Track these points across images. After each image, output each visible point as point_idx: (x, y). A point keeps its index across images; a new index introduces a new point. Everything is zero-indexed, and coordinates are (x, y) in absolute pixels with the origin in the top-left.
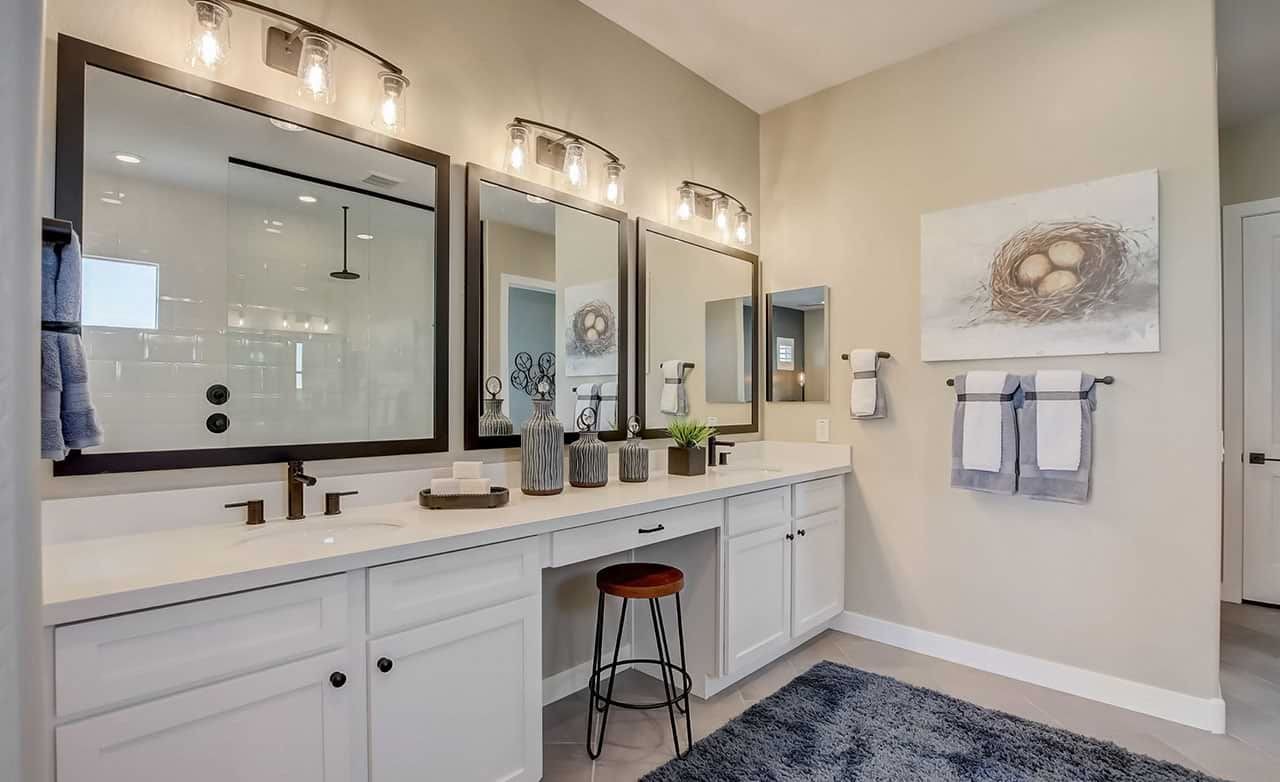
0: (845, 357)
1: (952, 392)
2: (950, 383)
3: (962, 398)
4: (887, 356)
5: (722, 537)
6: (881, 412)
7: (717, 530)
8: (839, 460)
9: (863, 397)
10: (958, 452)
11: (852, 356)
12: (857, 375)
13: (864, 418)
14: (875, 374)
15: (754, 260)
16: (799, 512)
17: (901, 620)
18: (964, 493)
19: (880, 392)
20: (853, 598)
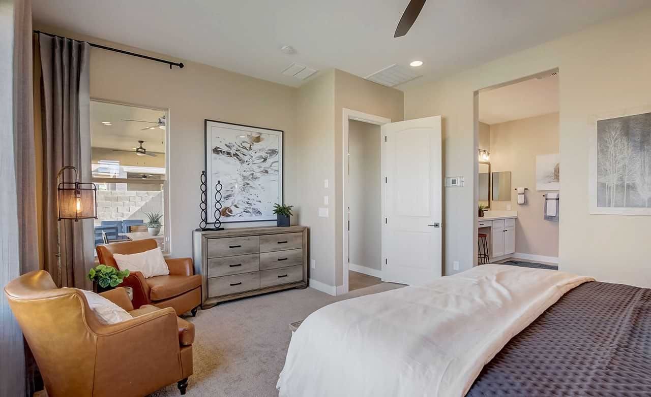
0: (516, 189)
1: (544, 198)
2: (544, 196)
3: (547, 199)
4: (527, 189)
5: (491, 229)
6: (526, 203)
7: (490, 227)
8: (514, 214)
9: (521, 199)
10: (546, 212)
11: (518, 189)
12: (519, 194)
13: (520, 204)
14: (524, 193)
15: (489, 164)
16: (506, 226)
17: (532, 254)
18: (548, 222)
19: (525, 198)
20: (517, 249)
